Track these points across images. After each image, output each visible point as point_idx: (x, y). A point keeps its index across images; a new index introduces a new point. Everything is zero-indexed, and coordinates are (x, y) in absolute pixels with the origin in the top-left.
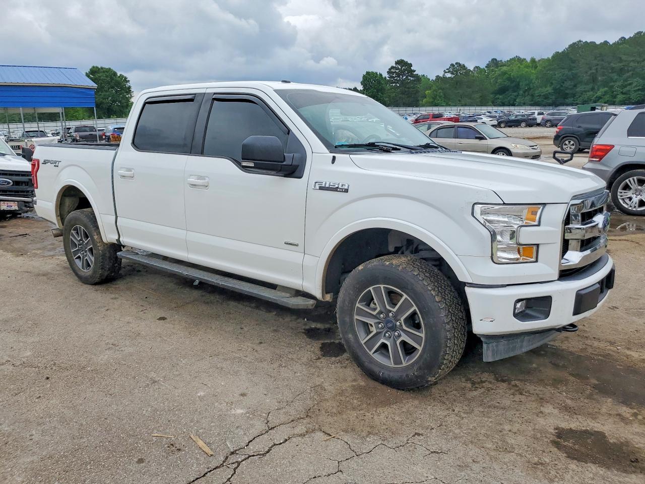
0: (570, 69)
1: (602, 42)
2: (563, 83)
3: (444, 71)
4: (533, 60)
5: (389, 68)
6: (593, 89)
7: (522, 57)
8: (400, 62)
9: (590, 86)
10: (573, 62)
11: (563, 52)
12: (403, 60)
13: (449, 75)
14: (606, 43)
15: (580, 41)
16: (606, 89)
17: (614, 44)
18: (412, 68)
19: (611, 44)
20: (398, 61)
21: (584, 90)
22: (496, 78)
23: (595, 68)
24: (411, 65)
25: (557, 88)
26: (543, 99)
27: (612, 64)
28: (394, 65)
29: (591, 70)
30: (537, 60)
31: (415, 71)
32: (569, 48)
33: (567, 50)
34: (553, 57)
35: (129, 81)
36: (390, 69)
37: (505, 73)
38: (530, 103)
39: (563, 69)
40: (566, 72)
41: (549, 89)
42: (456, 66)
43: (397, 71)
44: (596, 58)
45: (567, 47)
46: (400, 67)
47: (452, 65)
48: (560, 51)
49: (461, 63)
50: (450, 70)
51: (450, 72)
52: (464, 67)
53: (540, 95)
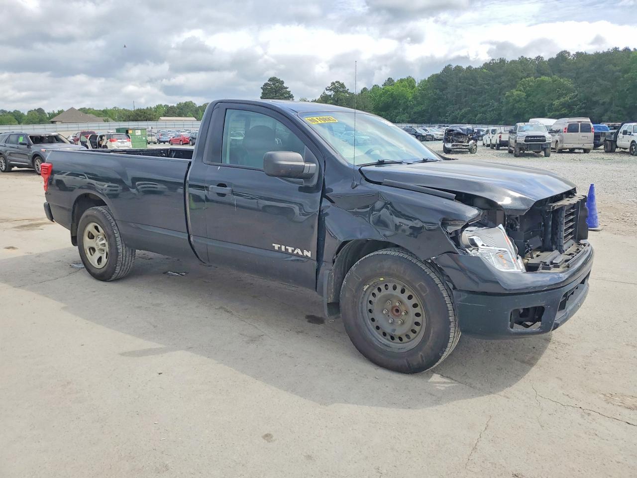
0: (442, 90)
1: (468, 66)
2: (436, 102)
3: (326, 88)
5: (264, 84)
6: (459, 108)
8: (272, 79)
9: (457, 106)
10: (445, 83)
11: (437, 75)
12: (276, 78)
13: (328, 93)
14: (470, 67)
15: (450, 65)
16: (468, 109)
17: (476, 69)
18: (285, 85)
21: (452, 109)
22: (381, 96)
23: (460, 89)
24: (282, 82)
25: (431, 106)
26: (418, 116)
28: (269, 82)
29: (457, 91)
31: (288, 88)
33: (442, 72)
34: (429, 78)
36: (264, 86)
37: (388, 91)
38: (407, 120)
39: (437, 89)
40: (438, 91)
41: (424, 107)
42: (336, 84)
43: (271, 88)
44: (459, 82)
46: (272, 84)
47: (333, 84)
49: (341, 82)
50: (331, 88)
51: (331, 90)
52: (342, 86)
53: (415, 113)
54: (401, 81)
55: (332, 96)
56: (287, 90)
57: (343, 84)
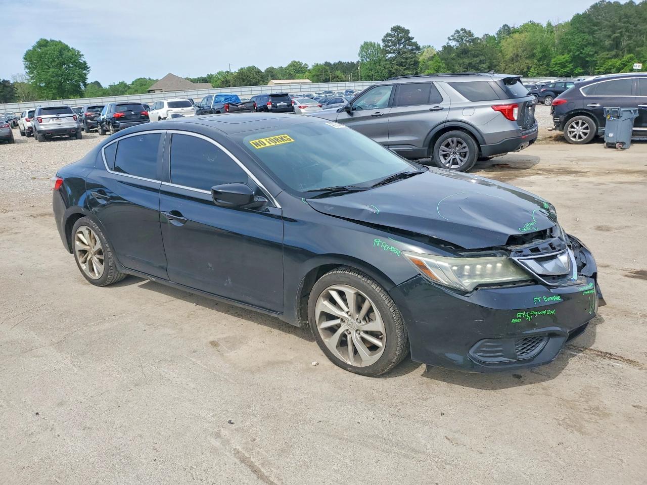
0: (592, 33)
2: (583, 49)
3: (449, 38)
4: (549, 25)
5: (385, 35)
6: (616, 56)
7: (536, 21)
8: (396, 29)
9: (614, 53)
10: (595, 25)
11: (583, 14)
12: (400, 27)
13: (453, 44)
16: (631, 55)
17: (641, 3)
18: (410, 35)
19: (637, 3)
20: (394, 27)
21: (606, 56)
23: (620, 30)
24: (408, 32)
25: (576, 54)
26: (559, 68)
27: (639, 26)
28: (390, 32)
29: (615, 33)
30: (553, 24)
31: (413, 38)
32: (590, 9)
33: (589, 11)
34: (573, 20)
35: (83, 55)
36: (385, 37)
38: (544, 73)
39: (584, 33)
40: (587, 37)
41: (567, 57)
42: (461, 32)
43: (394, 39)
44: (620, 21)
45: (589, 8)
46: (396, 34)
47: (458, 32)
48: (581, 13)
49: (466, 29)
50: (455, 37)
51: (455, 39)
52: (470, 34)
53: (556, 64)
55: (456, 47)
56: (413, 41)
57: (470, 32)
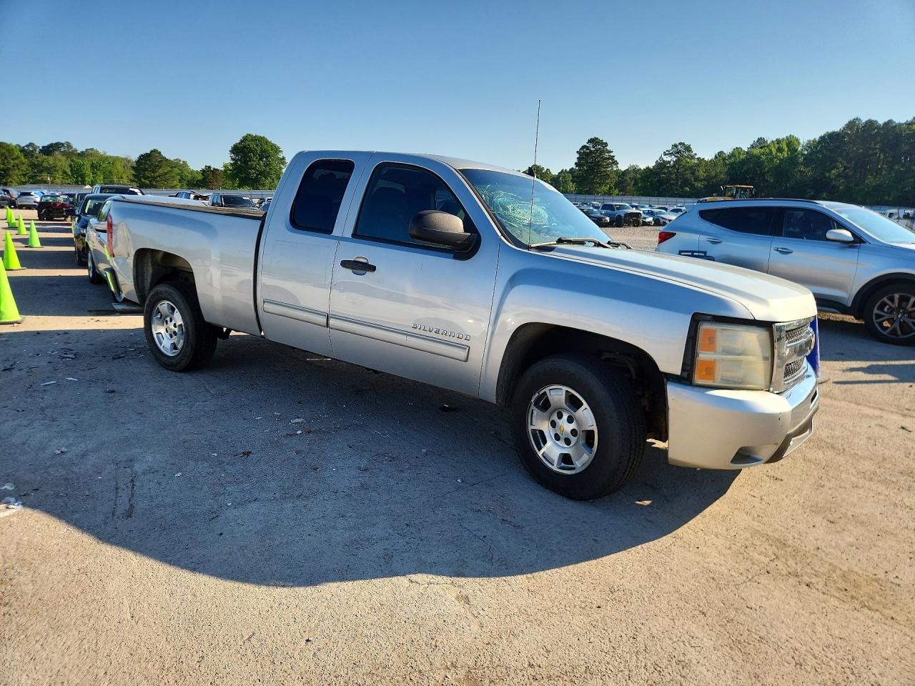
1: (886, 121)
3: (664, 153)
5: (580, 147)
8: (593, 141)
11: (835, 133)
12: (597, 139)
13: (667, 158)
14: (890, 121)
15: (857, 119)
18: (608, 148)
20: (591, 139)
22: (743, 163)
24: (606, 144)
28: (586, 144)
34: (820, 138)
42: (679, 147)
46: (592, 146)
47: (675, 146)
49: (686, 144)
50: (671, 152)
51: (671, 154)
52: (688, 149)
54: (778, 141)
55: (672, 163)
56: (612, 154)
57: (689, 147)
